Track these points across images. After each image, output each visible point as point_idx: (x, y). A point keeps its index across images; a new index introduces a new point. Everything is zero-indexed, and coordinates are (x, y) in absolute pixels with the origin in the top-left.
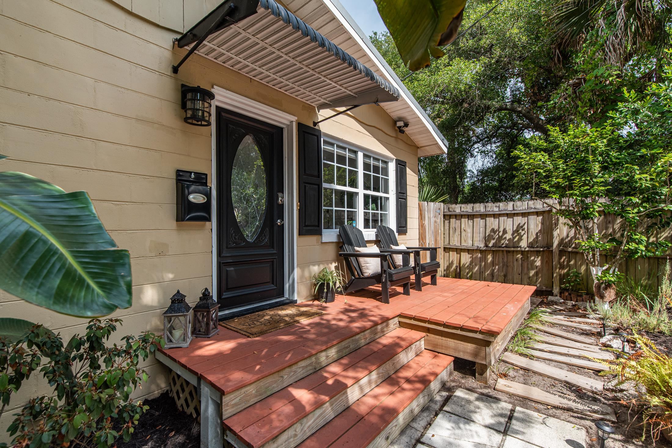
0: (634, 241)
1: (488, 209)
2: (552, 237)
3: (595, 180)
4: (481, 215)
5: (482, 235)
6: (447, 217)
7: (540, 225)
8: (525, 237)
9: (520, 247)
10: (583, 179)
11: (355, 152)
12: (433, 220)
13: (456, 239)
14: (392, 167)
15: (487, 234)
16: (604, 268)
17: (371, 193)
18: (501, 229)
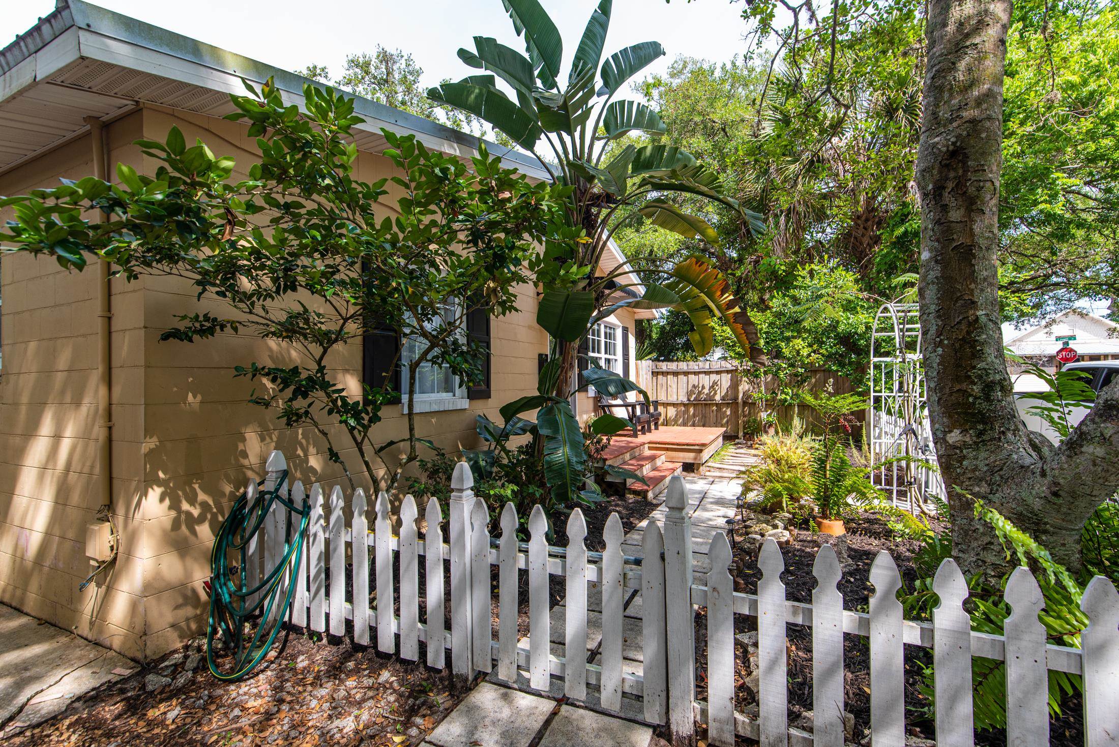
1: (690, 367)
2: (738, 390)
4: (684, 372)
5: (685, 391)
6: (655, 374)
7: (729, 381)
8: (718, 392)
9: (715, 400)
12: (644, 377)
13: (663, 394)
14: (619, 333)
15: (689, 390)
16: (768, 413)
17: (608, 356)
18: (701, 385)
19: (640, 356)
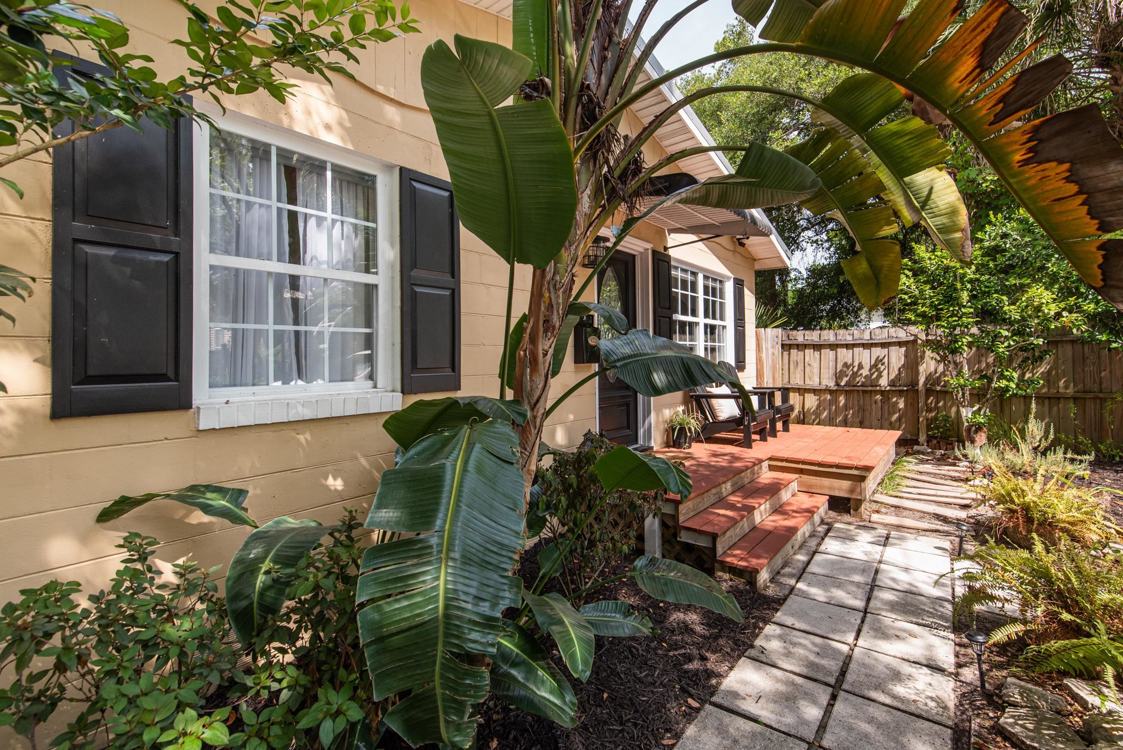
0: (1005, 378)
1: (839, 337)
2: (917, 373)
3: (963, 310)
4: (830, 345)
5: (832, 371)
6: (787, 347)
7: (903, 358)
8: (885, 373)
9: (880, 386)
10: (951, 309)
11: (694, 274)
12: (770, 351)
13: (798, 376)
14: (729, 287)
15: (838, 370)
16: (975, 409)
17: (710, 321)
18: (856, 364)
19: (762, 323)
